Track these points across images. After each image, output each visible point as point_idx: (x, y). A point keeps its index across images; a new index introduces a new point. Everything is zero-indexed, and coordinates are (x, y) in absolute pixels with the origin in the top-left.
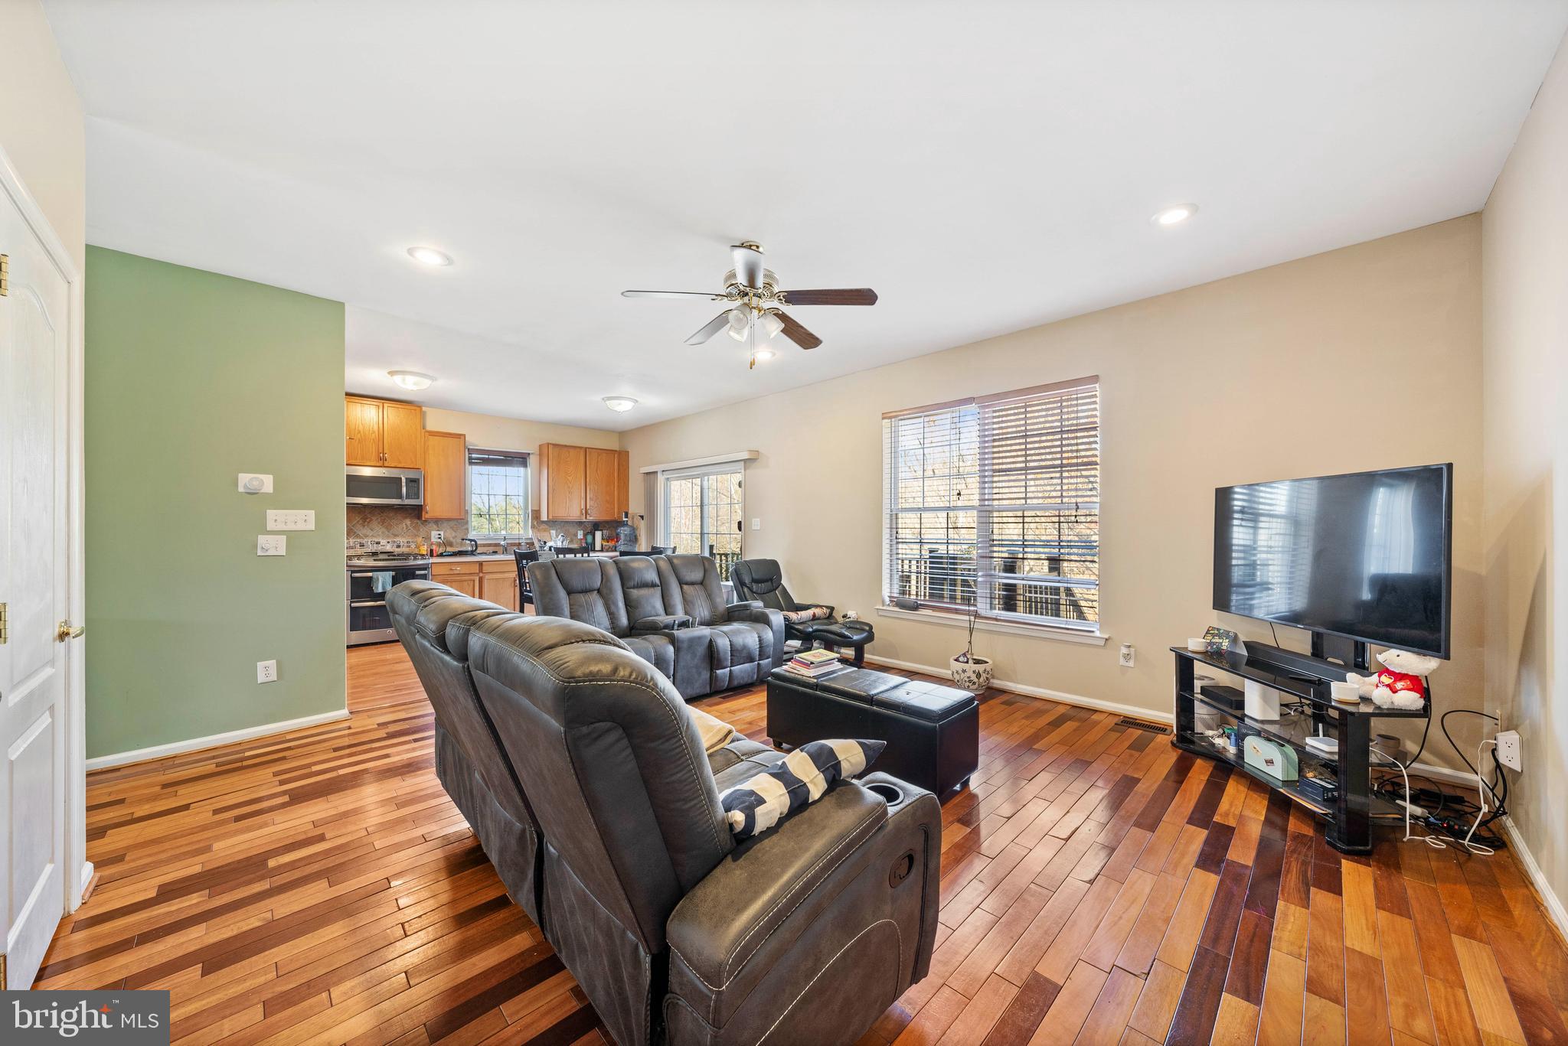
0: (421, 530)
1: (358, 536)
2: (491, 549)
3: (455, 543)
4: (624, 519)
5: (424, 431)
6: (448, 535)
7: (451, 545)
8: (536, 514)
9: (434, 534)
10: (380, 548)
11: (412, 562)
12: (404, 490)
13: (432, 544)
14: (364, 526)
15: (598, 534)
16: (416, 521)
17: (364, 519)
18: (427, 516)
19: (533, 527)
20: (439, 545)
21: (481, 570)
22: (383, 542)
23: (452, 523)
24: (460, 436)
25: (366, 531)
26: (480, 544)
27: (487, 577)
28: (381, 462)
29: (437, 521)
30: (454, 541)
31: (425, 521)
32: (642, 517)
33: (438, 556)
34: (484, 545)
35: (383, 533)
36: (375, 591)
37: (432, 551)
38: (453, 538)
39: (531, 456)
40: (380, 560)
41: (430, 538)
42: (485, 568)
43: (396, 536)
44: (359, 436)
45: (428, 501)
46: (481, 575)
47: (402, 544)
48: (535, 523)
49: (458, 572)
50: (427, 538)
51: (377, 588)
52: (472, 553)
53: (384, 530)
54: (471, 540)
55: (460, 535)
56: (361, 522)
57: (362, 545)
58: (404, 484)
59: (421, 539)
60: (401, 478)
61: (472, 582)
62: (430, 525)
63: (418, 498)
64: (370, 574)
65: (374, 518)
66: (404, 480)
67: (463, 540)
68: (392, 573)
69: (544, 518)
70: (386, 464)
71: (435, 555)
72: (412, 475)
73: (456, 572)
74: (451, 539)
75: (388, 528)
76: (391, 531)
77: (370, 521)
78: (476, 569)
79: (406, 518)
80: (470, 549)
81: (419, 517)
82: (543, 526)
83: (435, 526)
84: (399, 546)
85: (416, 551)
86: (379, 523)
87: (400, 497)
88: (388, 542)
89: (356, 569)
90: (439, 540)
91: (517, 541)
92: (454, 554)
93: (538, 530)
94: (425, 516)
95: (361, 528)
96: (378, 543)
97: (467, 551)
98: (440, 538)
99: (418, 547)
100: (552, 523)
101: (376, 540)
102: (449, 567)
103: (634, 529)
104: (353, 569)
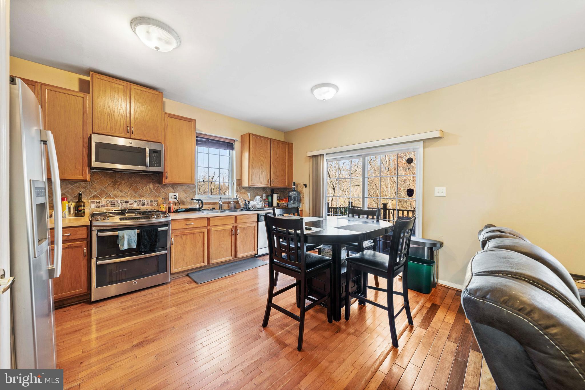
0: (161, 192)
1: (109, 197)
2: (211, 206)
3: (186, 202)
4: (293, 187)
5: (163, 113)
6: (181, 196)
7: (183, 203)
8: (239, 182)
9: (171, 195)
10: (128, 206)
11: (155, 220)
12: (148, 159)
13: (170, 203)
14: (114, 188)
15: (275, 196)
16: (157, 185)
17: (115, 183)
18: (167, 181)
19: (237, 191)
20: (175, 203)
21: (209, 224)
22: (131, 201)
23: (184, 187)
24: (192, 121)
26: (204, 203)
27: (214, 229)
28: (129, 134)
29: (174, 185)
30: (185, 200)
31: (165, 185)
32: (305, 186)
33: (174, 212)
34: (207, 203)
35: (131, 194)
36: (121, 248)
37: (170, 208)
38: (185, 198)
39: (236, 142)
40: (126, 219)
41: (168, 198)
42: (212, 223)
43: (141, 196)
44: (108, 109)
45: (168, 169)
46: (209, 227)
47: (146, 203)
48: (238, 188)
49: (192, 226)
50: (166, 198)
51: (123, 245)
52: (199, 210)
53: (132, 191)
54: (199, 200)
55: (190, 196)
56: (112, 185)
57: (113, 204)
58: (148, 155)
59: (161, 199)
60: (145, 149)
61: (202, 234)
62: (168, 188)
63: (160, 166)
64: (116, 233)
65: (123, 182)
66: (147, 150)
67: (193, 200)
68: (137, 231)
69: (245, 184)
70: (132, 136)
71: (172, 211)
72: (155, 147)
73: (190, 226)
74: (184, 199)
75: (135, 190)
76: (138, 193)
77: (120, 184)
78: (205, 223)
79: (150, 182)
80: (198, 206)
81: (160, 182)
82: (243, 190)
83: (172, 190)
84: (144, 205)
85: (158, 209)
86: (127, 186)
87: (145, 164)
88: (135, 202)
89: (102, 228)
90: (175, 200)
91: (227, 201)
92: (186, 210)
93: (241, 193)
94: (165, 181)
95: (112, 190)
96: (127, 202)
97: (196, 209)
98: (175, 198)
99: (159, 205)
100: (249, 189)
101: (125, 200)
102: (184, 223)
103: (299, 193)
104: (99, 228)
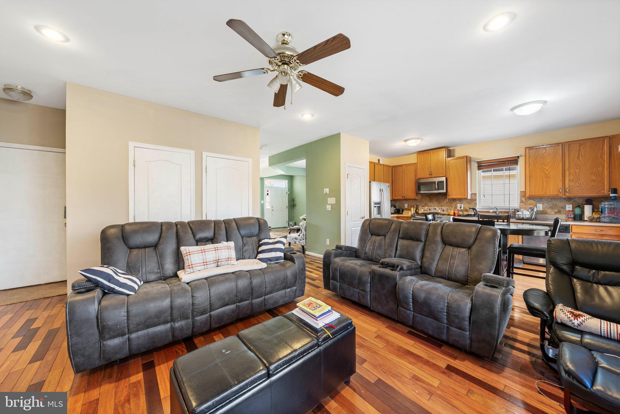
0: (453, 204)
1: (428, 206)
3: (468, 210)
6: (465, 206)
8: (524, 194)
9: (459, 205)
10: (436, 211)
12: (437, 186)
13: (456, 210)
14: (430, 202)
16: (450, 200)
17: (430, 199)
19: (521, 202)
22: (437, 209)
23: (468, 200)
25: (432, 204)
26: (479, 211)
28: (430, 176)
29: (461, 200)
31: (454, 200)
35: (437, 205)
37: (455, 213)
39: (520, 157)
41: (457, 208)
43: (442, 206)
45: (449, 190)
47: (444, 210)
48: (524, 200)
50: (455, 207)
53: (438, 203)
54: (475, 209)
55: (472, 206)
57: (430, 210)
58: (436, 184)
59: (452, 208)
62: (457, 201)
63: (443, 190)
65: (434, 199)
66: (437, 182)
70: (432, 177)
71: (457, 215)
72: (441, 180)
74: (467, 208)
76: (440, 204)
79: (446, 198)
82: (531, 201)
83: (459, 202)
84: (443, 211)
85: (449, 213)
88: (439, 209)
90: (460, 208)
92: (467, 216)
96: (435, 209)
97: (472, 215)
99: (450, 211)
101: (435, 208)
